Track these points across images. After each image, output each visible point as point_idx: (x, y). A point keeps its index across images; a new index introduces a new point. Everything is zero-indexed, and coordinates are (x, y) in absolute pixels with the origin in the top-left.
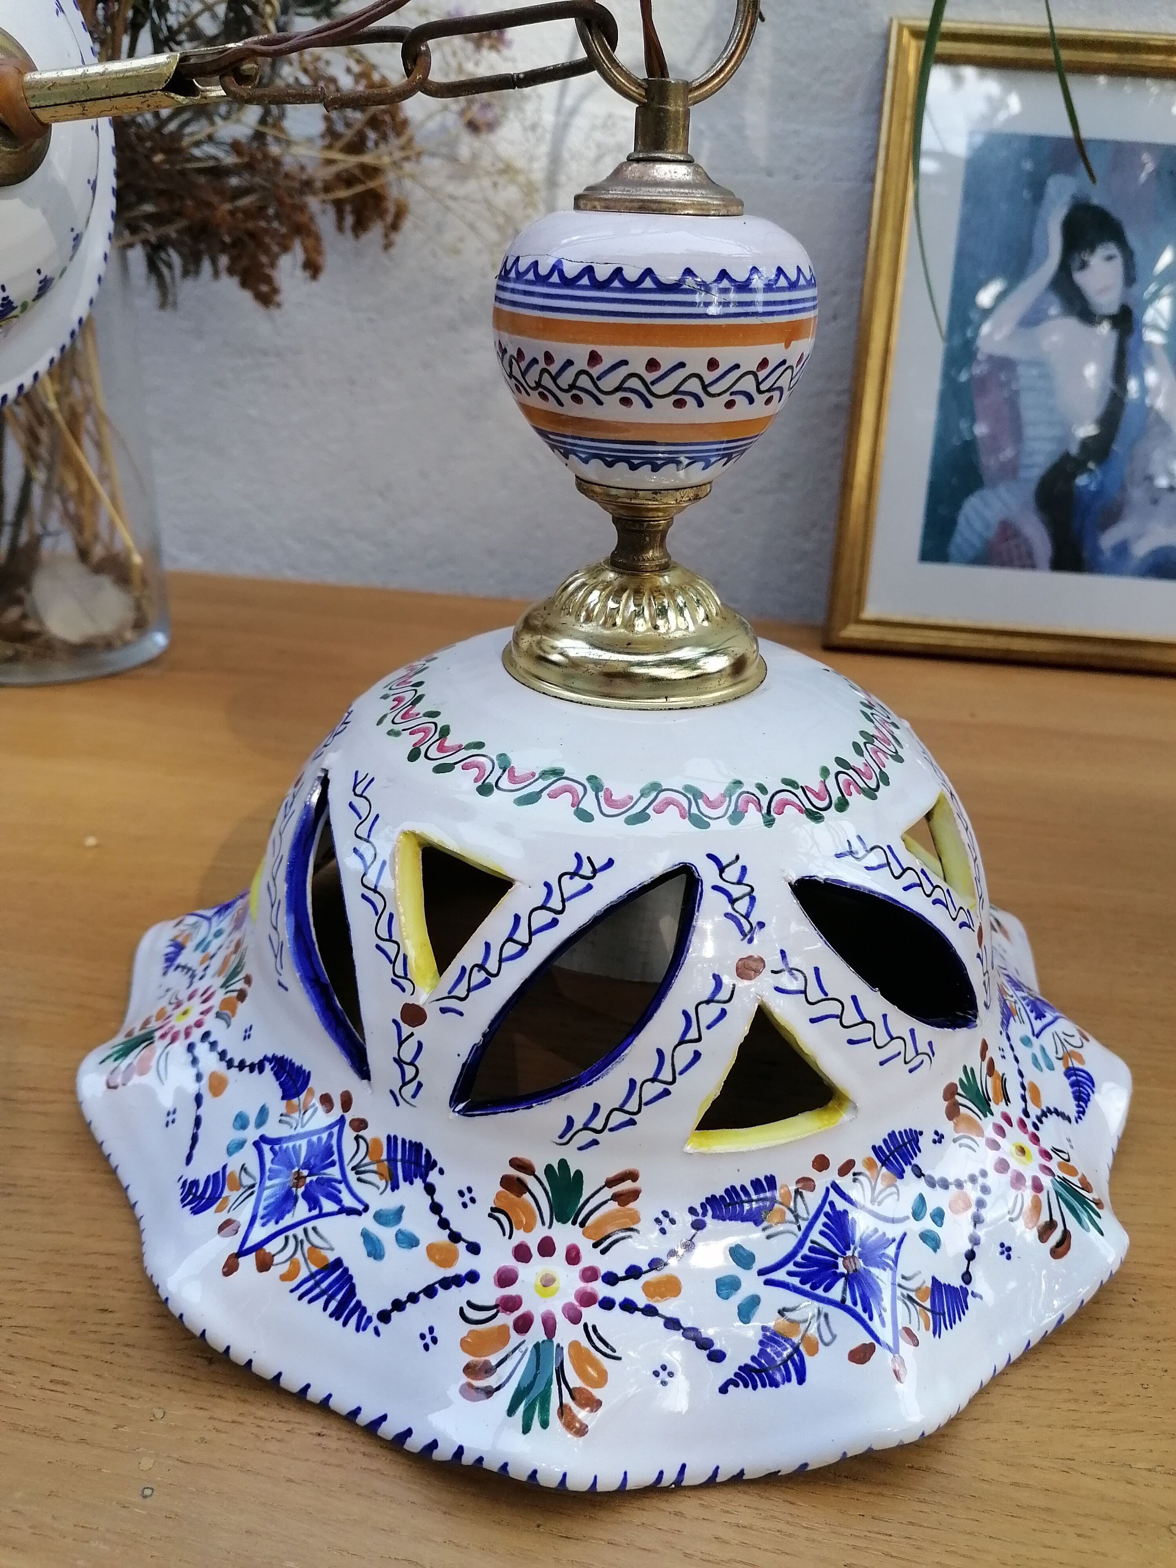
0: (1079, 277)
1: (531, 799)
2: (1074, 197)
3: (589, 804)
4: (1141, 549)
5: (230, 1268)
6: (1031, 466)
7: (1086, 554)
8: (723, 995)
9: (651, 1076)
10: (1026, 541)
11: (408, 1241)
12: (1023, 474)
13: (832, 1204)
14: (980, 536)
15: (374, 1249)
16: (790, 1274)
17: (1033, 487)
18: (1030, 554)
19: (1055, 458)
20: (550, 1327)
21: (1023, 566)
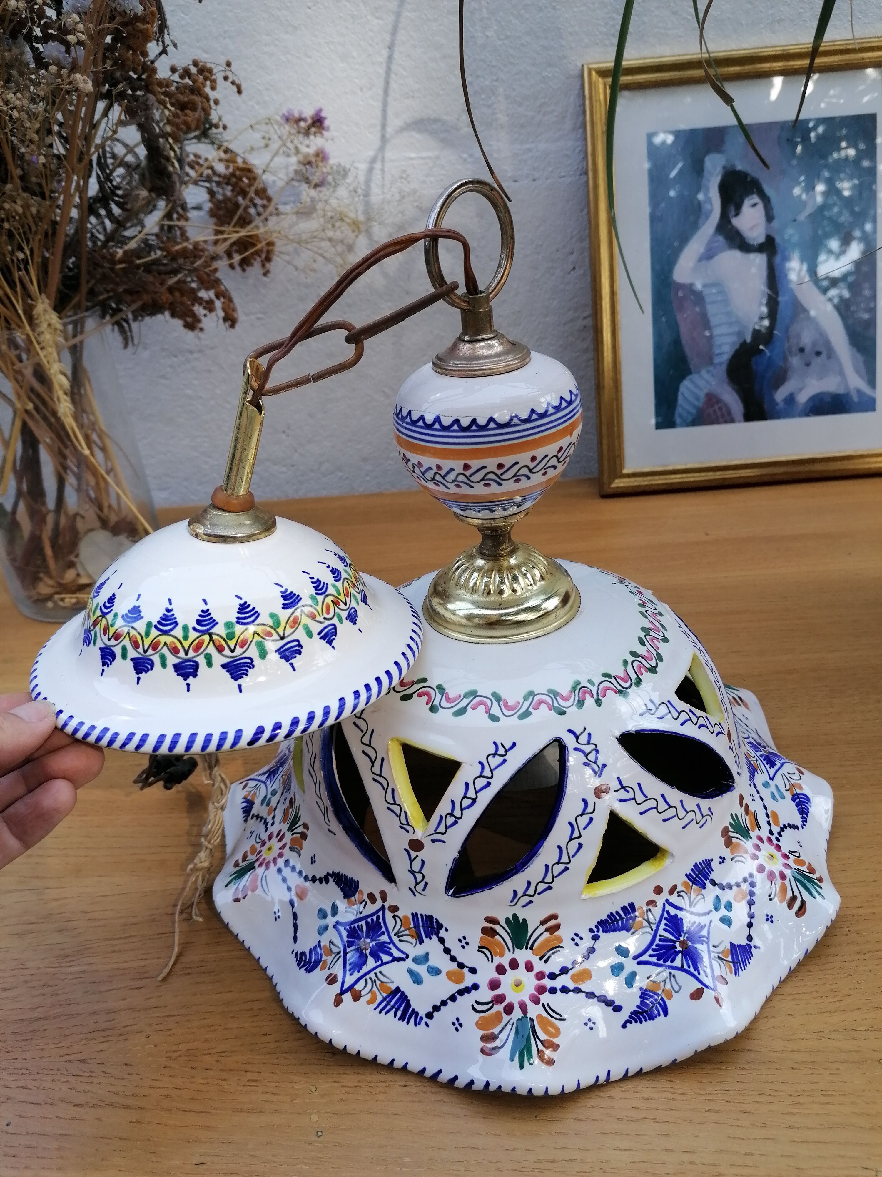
0: (736, 222)
1: (461, 712)
2: (724, 167)
3: (495, 710)
4: (803, 398)
5: (338, 1002)
6: (721, 354)
7: (766, 407)
8: (590, 809)
9: (556, 861)
10: (725, 404)
11: (435, 971)
12: (716, 360)
13: (668, 912)
14: (694, 406)
15: (417, 979)
16: (651, 956)
17: (724, 367)
18: (729, 413)
19: (737, 346)
20: (524, 1008)
21: (726, 422)
